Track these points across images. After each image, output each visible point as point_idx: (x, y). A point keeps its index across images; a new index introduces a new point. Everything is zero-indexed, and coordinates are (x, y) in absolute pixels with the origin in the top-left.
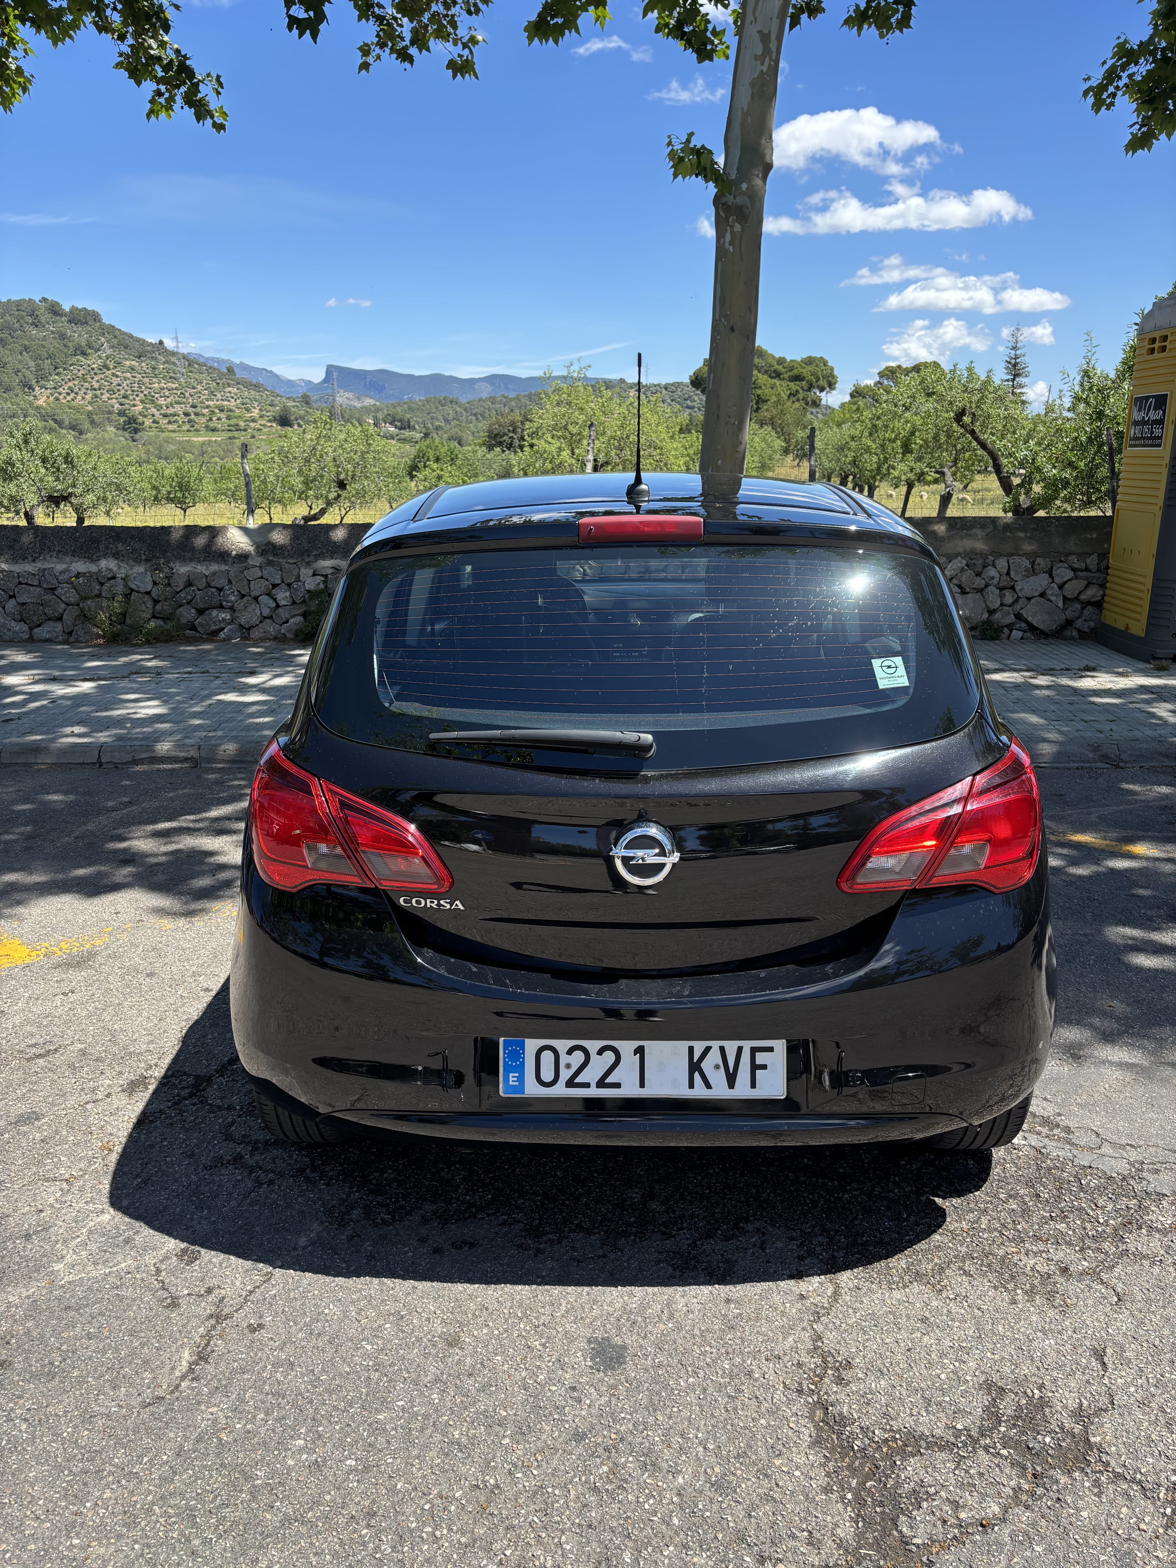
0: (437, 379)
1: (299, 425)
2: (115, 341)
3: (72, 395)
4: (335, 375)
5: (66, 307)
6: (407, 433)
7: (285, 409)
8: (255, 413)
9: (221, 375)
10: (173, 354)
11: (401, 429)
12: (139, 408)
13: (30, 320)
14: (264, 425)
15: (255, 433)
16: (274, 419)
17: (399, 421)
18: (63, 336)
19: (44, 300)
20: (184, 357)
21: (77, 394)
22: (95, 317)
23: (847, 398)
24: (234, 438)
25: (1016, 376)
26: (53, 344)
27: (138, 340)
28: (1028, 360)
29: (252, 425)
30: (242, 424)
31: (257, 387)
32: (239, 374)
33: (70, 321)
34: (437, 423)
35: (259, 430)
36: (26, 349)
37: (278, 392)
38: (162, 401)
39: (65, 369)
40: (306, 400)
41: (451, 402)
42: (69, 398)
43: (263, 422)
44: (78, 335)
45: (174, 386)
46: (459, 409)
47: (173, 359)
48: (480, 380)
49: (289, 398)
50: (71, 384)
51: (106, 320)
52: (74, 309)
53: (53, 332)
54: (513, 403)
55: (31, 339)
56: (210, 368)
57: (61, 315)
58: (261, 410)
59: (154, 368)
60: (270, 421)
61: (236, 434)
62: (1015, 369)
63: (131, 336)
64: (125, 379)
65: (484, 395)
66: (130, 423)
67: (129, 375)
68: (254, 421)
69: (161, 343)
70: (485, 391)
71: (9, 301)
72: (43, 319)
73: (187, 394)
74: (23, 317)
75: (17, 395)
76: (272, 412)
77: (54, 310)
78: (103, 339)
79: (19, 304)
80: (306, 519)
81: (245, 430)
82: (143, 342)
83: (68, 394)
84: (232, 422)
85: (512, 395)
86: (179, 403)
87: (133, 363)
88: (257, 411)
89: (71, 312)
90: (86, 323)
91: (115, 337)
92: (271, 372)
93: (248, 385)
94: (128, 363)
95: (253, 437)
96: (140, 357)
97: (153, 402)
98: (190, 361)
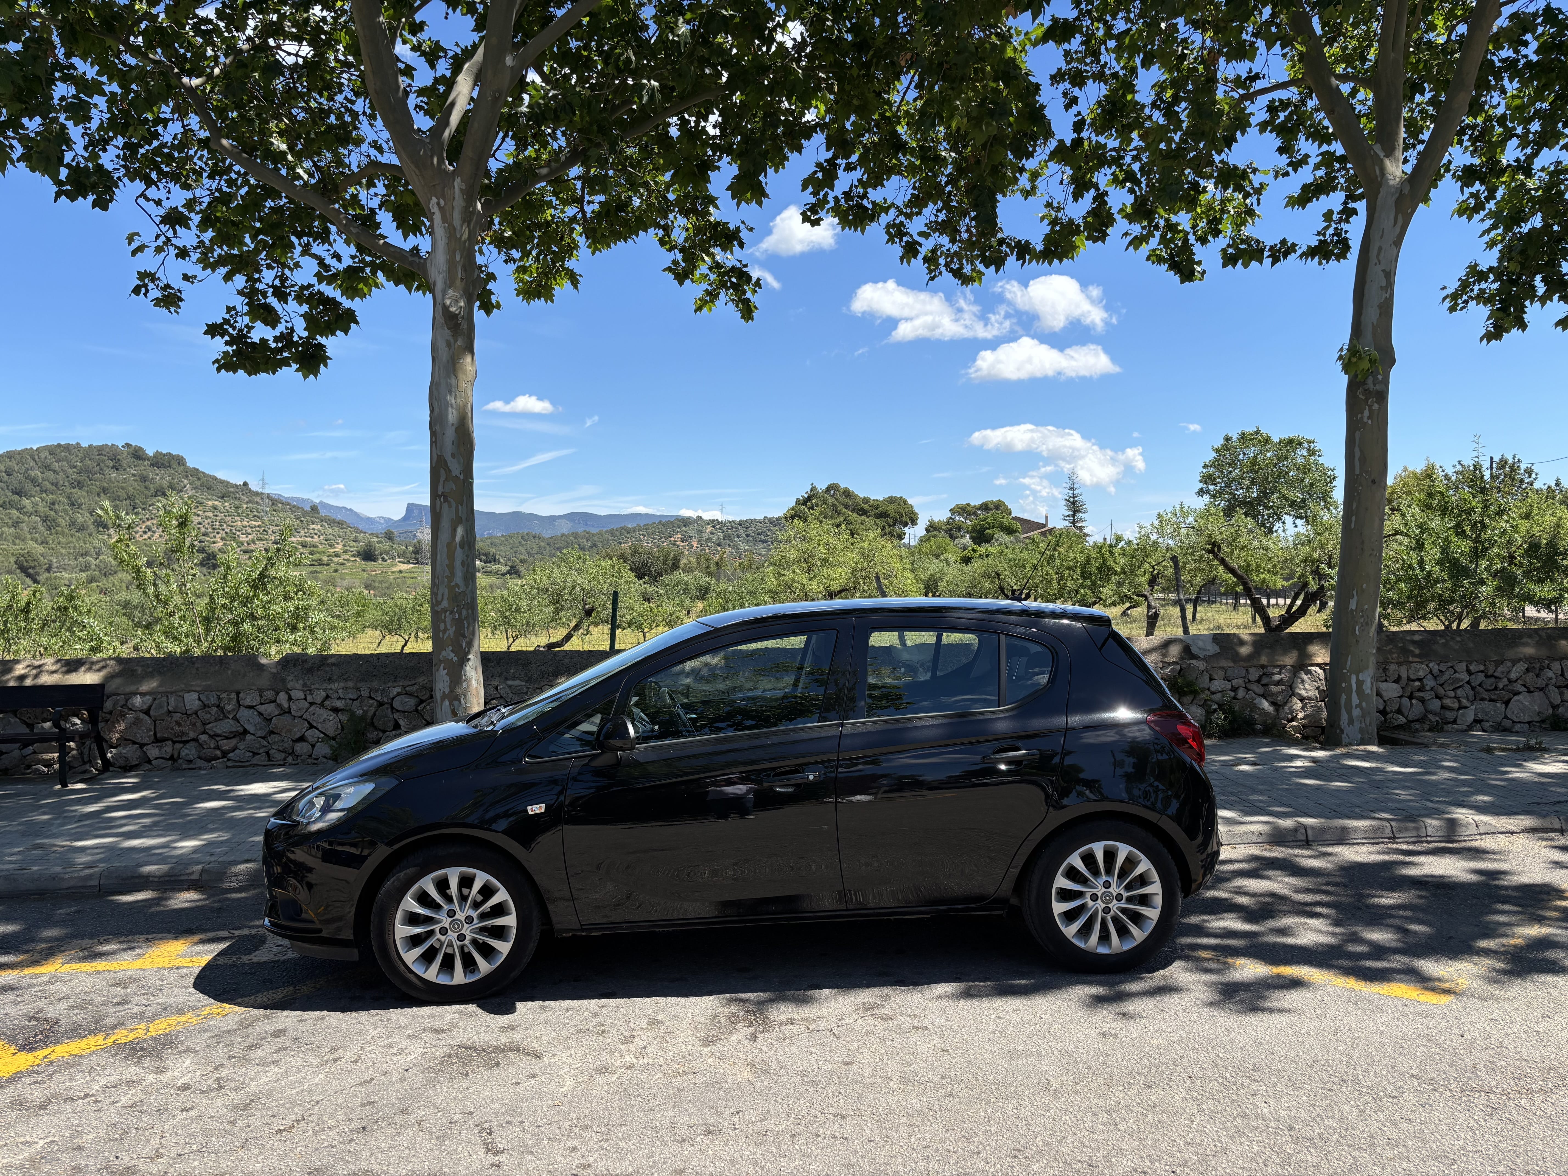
0: (517, 516)
1: (384, 560)
2: (198, 483)
3: (149, 534)
4: (416, 512)
5: (150, 452)
6: (494, 567)
7: (369, 545)
8: (339, 548)
9: (305, 514)
10: (257, 494)
11: (486, 562)
12: (220, 544)
13: (111, 464)
14: (348, 560)
15: (338, 567)
16: (359, 554)
17: (485, 555)
18: (144, 479)
19: (128, 445)
20: (269, 496)
21: (154, 532)
22: (180, 461)
23: (924, 532)
24: (316, 572)
25: (1076, 512)
26: (133, 486)
27: (222, 482)
28: (1084, 498)
29: (336, 559)
30: (325, 558)
31: (340, 524)
32: (323, 513)
33: (152, 465)
34: (522, 557)
35: (343, 564)
36: (105, 490)
37: (361, 527)
38: (243, 538)
39: (143, 509)
40: (389, 536)
41: (534, 537)
42: (146, 537)
43: (347, 557)
44: (160, 478)
45: (257, 524)
46: (542, 544)
47: (258, 499)
48: (560, 517)
49: (372, 534)
50: (149, 523)
51: (191, 463)
52: (158, 454)
53: (134, 475)
54: (596, 538)
55: (110, 480)
56: (294, 506)
57: (143, 459)
58: (344, 546)
59: (237, 508)
60: (353, 556)
61: (318, 568)
62: (1074, 506)
63: (215, 478)
64: (207, 518)
65: (565, 531)
66: (209, 559)
67: (210, 514)
68: (337, 555)
69: (245, 484)
70: (565, 528)
71: (90, 446)
72: (124, 463)
73: (270, 532)
74: (103, 461)
75: (90, 535)
76: (354, 547)
77: (137, 454)
78: (186, 481)
79: (101, 450)
80: (550, 646)
81: (328, 565)
82: (226, 484)
83: (145, 532)
84: (315, 557)
85: (594, 531)
86: (262, 540)
87: (216, 503)
88: (340, 546)
89: (155, 456)
90: (170, 466)
91: (199, 479)
92: (351, 510)
93: (333, 522)
94: (210, 503)
95: (336, 571)
96: (222, 498)
97: (234, 539)
98: (275, 502)
